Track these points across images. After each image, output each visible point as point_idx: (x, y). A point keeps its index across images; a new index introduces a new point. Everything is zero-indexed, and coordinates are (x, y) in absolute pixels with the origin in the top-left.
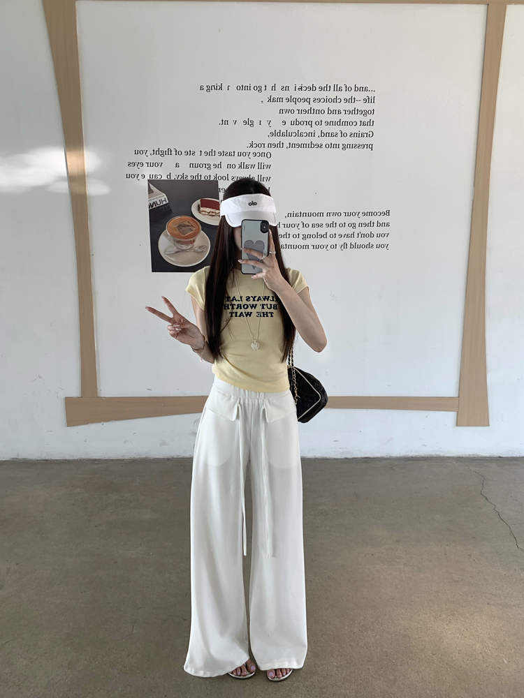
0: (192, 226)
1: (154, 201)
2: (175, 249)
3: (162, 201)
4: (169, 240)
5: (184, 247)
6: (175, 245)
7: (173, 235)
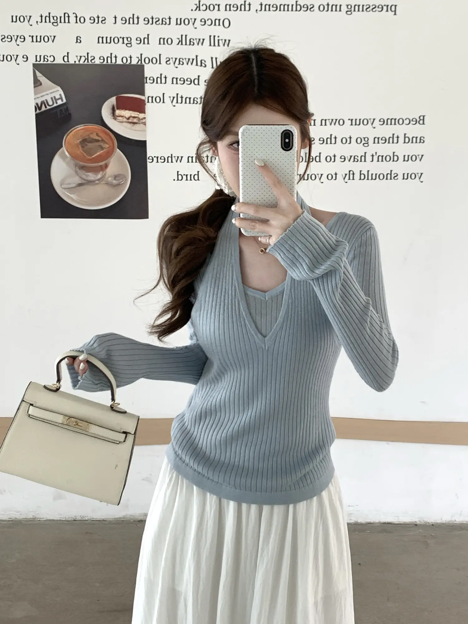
0: (103, 141)
1: (43, 99)
2: (77, 180)
3: (55, 99)
4: (68, 164)
5: (91, 176)
6: (76, 172)
7: (74, 157)
